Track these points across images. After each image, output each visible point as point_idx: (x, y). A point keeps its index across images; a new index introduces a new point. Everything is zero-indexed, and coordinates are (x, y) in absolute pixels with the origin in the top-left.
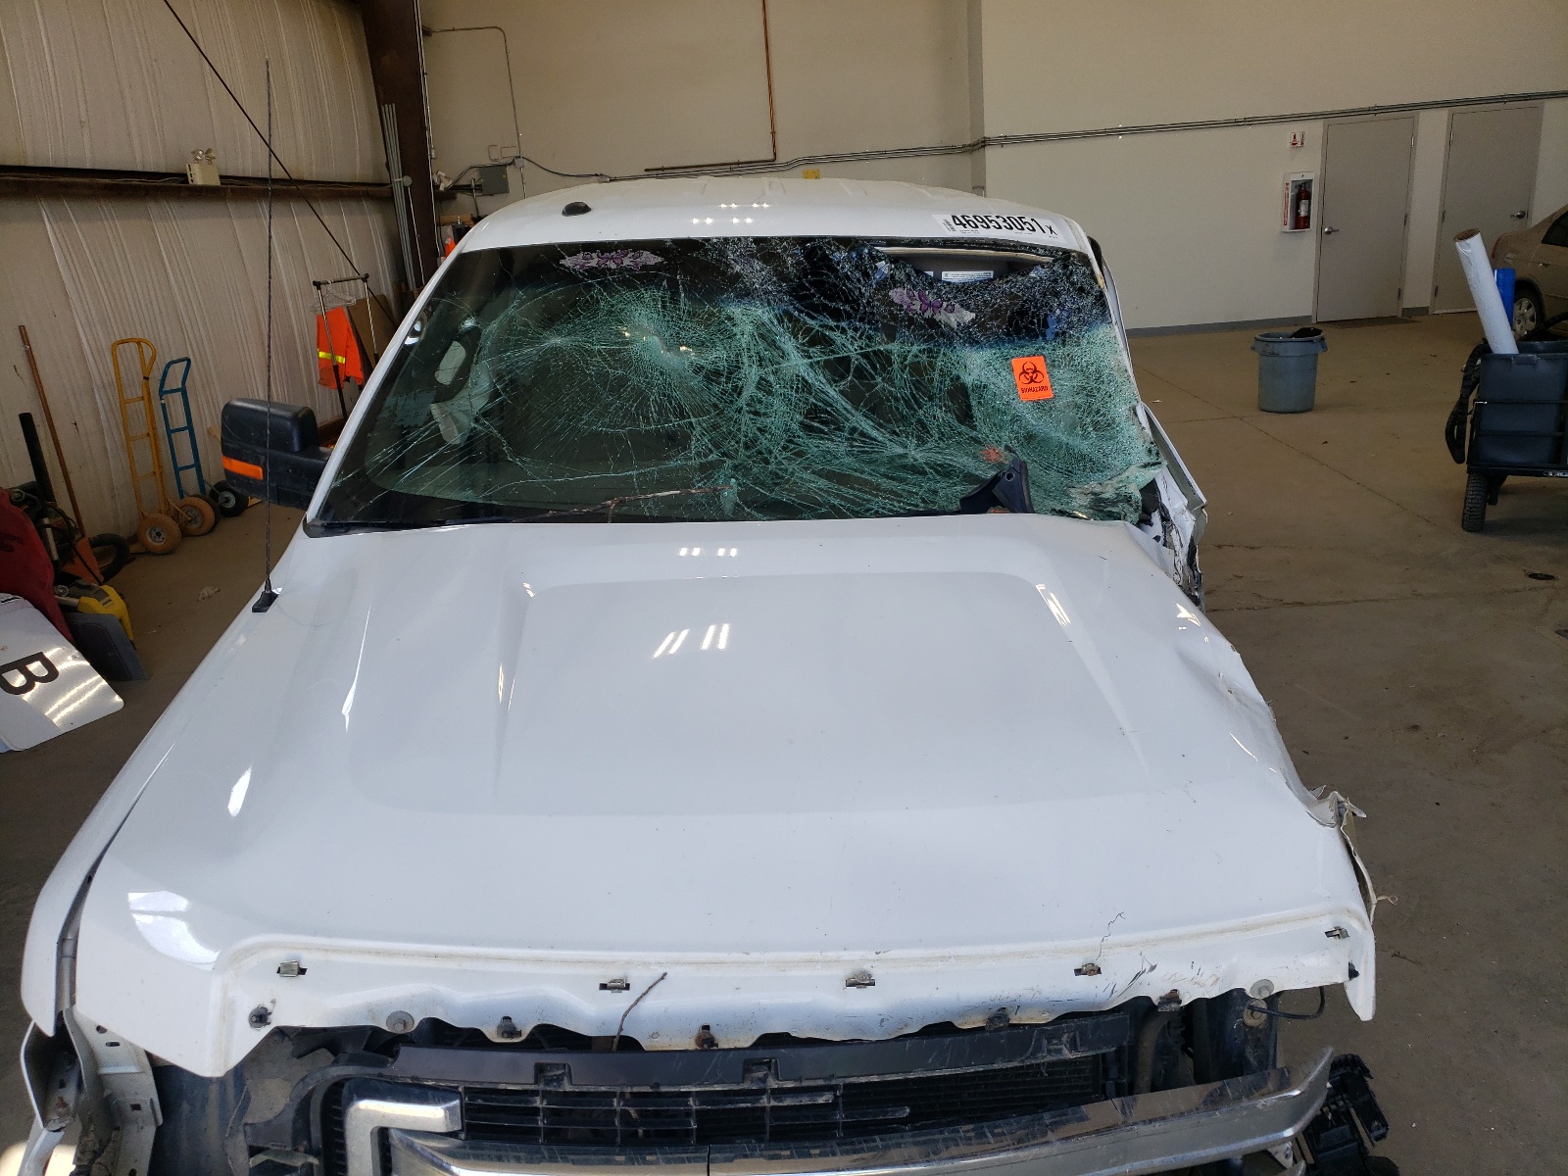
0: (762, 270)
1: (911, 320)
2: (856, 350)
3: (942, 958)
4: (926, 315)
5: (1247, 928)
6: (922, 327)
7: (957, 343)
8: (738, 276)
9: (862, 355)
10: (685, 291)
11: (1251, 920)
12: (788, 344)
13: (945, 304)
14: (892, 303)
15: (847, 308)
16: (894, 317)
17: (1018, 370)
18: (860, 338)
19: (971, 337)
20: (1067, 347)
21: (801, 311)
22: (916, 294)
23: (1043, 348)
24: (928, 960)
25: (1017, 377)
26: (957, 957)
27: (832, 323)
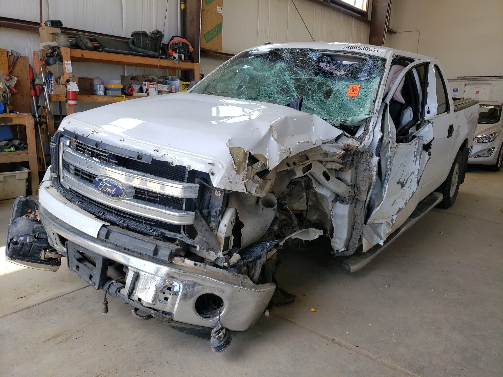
0: (289, 55)
1: (324, 72)
2: (305, 77)
3: (135, 141)
4: (330, 71)
5: (191, 155)
6: (327, 74)
7: (337, 79)
8: (284, 57)
9: (306, 78)
10: (269, 59)
11: (192, 154)
12: (287, 73)
13: (338, 69)
14: (320, 67)
15: (306, 66)
16: (319, 70)
17: (351, 88)
18: (307, 74)
19: (341, 78)
20: (368, 84)
21: (294, 66)
22: (329, 65)
23: (361, 83)
24: (133, 140)
25: (349, 90)
26: (137, 141)
27: (301, 70)
